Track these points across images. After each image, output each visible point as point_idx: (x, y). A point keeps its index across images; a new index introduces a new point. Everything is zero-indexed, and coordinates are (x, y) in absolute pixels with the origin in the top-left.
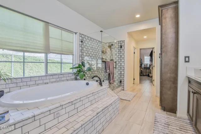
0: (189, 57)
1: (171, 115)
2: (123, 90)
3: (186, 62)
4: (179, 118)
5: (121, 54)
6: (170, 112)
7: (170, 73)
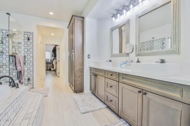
0: (90, 55)
1: (81, 94)
2: (33, 88)
3: (88, 58)
4: (86, 94)
5: (29, 48)
6: (80, 93)
7: (80, 66)
